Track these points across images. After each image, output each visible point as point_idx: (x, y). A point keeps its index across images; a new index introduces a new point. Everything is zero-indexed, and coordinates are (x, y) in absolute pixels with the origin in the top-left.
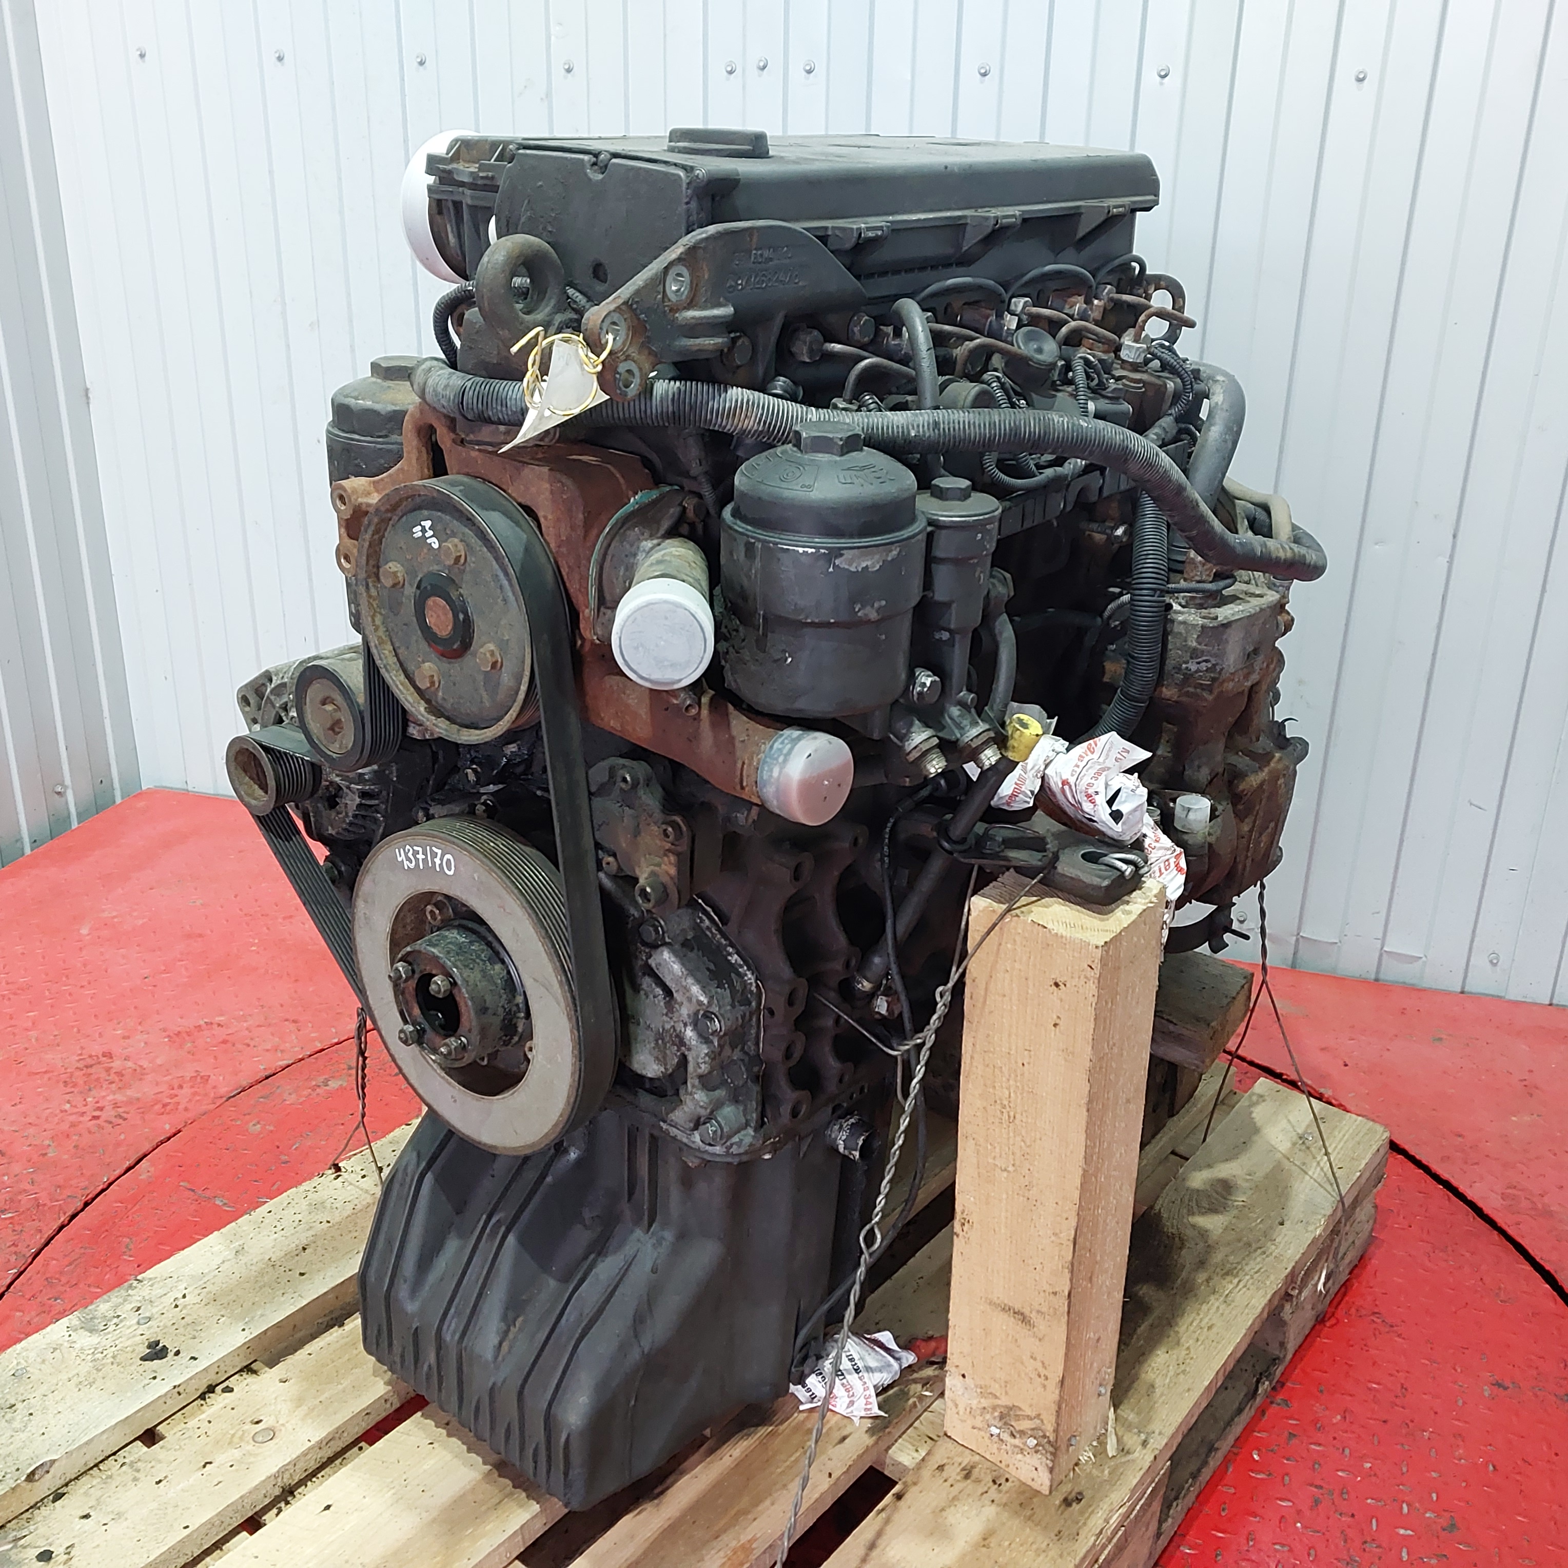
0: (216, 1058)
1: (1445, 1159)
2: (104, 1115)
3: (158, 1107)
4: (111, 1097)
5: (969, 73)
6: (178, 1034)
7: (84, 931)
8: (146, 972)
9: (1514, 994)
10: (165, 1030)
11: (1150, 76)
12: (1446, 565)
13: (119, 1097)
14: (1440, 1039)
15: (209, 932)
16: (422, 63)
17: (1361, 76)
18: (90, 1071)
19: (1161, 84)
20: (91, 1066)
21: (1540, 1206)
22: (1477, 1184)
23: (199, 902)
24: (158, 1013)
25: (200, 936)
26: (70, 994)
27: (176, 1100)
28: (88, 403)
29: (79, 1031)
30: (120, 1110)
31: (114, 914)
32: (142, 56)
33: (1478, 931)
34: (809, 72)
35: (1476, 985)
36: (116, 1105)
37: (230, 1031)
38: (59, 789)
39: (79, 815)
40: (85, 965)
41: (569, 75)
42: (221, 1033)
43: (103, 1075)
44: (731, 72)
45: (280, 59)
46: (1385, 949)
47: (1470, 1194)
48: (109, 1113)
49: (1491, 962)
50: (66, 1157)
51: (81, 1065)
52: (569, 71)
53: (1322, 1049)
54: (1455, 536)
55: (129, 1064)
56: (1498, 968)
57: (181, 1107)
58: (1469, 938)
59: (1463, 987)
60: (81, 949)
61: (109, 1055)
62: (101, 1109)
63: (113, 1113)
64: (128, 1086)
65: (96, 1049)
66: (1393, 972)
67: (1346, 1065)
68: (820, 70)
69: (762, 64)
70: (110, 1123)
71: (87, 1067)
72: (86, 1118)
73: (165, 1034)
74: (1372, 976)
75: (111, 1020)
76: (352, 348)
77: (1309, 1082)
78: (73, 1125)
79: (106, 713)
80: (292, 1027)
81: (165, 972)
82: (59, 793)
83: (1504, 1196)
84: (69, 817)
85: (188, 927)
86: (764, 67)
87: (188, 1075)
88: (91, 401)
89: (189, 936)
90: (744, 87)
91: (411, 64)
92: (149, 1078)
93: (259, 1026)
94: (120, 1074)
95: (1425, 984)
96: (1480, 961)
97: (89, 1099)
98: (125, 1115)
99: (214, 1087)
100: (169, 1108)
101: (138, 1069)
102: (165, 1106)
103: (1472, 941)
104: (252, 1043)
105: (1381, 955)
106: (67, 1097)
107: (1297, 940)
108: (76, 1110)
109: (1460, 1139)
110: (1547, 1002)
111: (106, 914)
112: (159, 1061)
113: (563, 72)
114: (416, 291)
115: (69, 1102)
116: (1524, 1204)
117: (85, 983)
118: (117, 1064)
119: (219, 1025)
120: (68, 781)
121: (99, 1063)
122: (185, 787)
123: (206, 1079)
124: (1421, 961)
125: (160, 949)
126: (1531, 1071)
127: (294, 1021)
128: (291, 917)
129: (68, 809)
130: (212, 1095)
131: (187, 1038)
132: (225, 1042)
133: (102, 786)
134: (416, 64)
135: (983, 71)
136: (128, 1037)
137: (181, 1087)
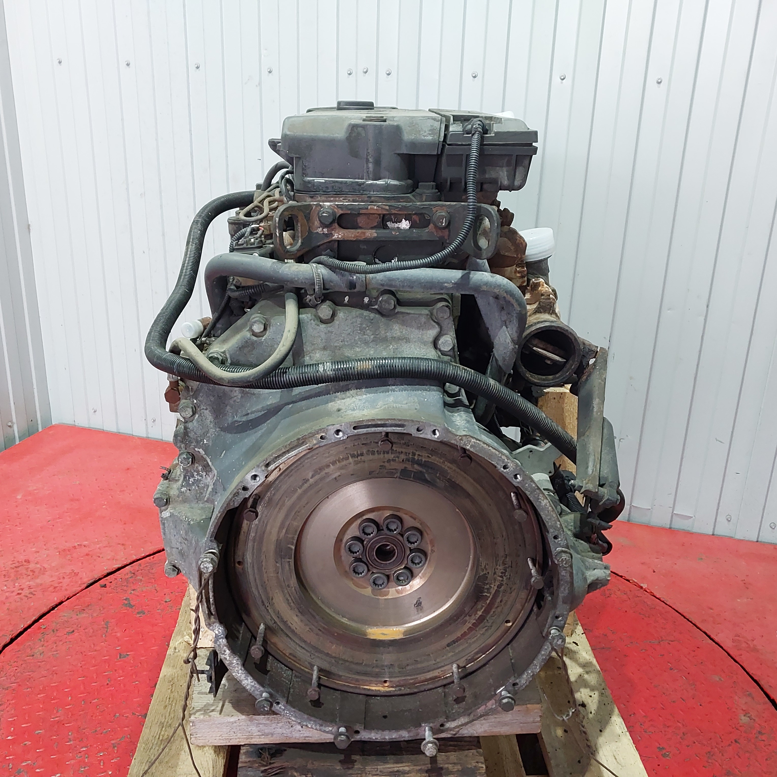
0: (82, 563)
1: (704, 621)
2: (24, 593)
3: (51, 589)
4: (28, 583)
5: (467, 77)
6: (64, 550)
7: (19, 497)
8: (49, 518)
9: (739, 536)
10: (57, 548)
11: (556, 79)
12: (703, 321)
13: (31, 583)
14: (702, 559)
15: (82, 498)
16: (198, 68)
17: (659, 81)
18: (17, 569)
19: (562, 83)
20: (19, 567)
21: (752, 646)
22: (720, 634)
23: (78, 482)
24: (54, 539)
25: (78, 500)
26: (10, 530)
27: (61, 585)
28: (29, 232)
29: (13, 549)
30: (32, 590)
31: (35, 488)
32: (60, 62)
33: (721, 504)
34: (389, 74)
35: (720, 531)
36: (30, 587)
37: (90, 550)
38: (10, 424)
39: (19, 438)
40: (18, 514)
41: (270, 74)
42: (86, 550)
43: (24, 571)
44: (350, 74)
45: (128, 65)
46: (674, 512)
47: (716, 639)
48: (26, 592)
49: (727, 520)
50: (3, 614)
51: (12, 566)
52: (270, 72)
53: (642, 564)
54: (708, 306)
55: (38, 566)
56: (731, 522)
57: (63, 589)
58: (716, 508)
59: (714, 531)
60: (17, 506)
61: (28, 561)
62: (22, 589)
63: (28, 592)
64: (37, 577)
65: (22, 558)
66: (679, 524)
67: (654, 572)
68: (394, 74)
69: (365, 70)
70: (27, 596)
71: (16, 567)
72: (15, 594)
73: (56, 551)
74: (668, 526)
75: (29, 543)
76: (161, 206)
77: (636, 581)
78: (7, 598)
79: (35, 386)
80: (122, 547)
81: (59, 518)
82: (10, 426)
83: (733, 641)
84: (15, 438)
85: (72, 496)
86: (366, 72)
87: (68, 572)
88: (31, 231)
89: (72, 500)
90: (356, 81)
91: (192, 68)
92: (47, 573)
93: (104, 547)
94: (33, 571)
95: (694, 530)
96: (722, 519)
97: (16, 584)
98: (34, 593)
99: (81, 578)
100: (57, 589)
101: (42, 568)
102: (55, 588)
103: (718, 510)
104: (101, 556)
105: (672, 516)
106: (5, 583)
107: (630, 507)
108: (9, 590)
109: (711, 611)
110: (756, 540)
111: (30, 489)
112: (53, 565)
113: (267, 72)
114: (193, 179)
115: (6, 586)
116: (744, 645)
117: (18, 524)
118: (32, 566)
119: (85, 546)
120: (14, 420)
121: (23, 565)
122: (73, 423)
123: (76, 574)
124: (692, 519)
125: (57, 506)
126: (747, 576)
127: (123, 545)
128: (123, 491)
129: (14, 434)
130: (79, 583)
131: (68, 553)
132: (87, 555)
133: (33, 421)
134: (195, 68)
135: (474, 75)
136: (38, 552)
137: (64, 578)
